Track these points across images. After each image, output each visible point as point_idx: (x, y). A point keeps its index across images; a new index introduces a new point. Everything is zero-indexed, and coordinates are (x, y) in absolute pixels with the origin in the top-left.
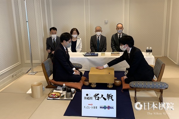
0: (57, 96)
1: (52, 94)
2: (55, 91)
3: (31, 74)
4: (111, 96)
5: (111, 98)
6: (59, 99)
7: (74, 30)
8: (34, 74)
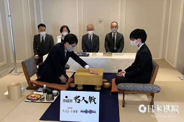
0: (36, 98)
1: (31, 96)
2: (35, 93)
3: (15, 74)
4: (94, 99)
5: (94, 101)
6: (38, 101)
7: (64, 27)
8: (18, 74)
